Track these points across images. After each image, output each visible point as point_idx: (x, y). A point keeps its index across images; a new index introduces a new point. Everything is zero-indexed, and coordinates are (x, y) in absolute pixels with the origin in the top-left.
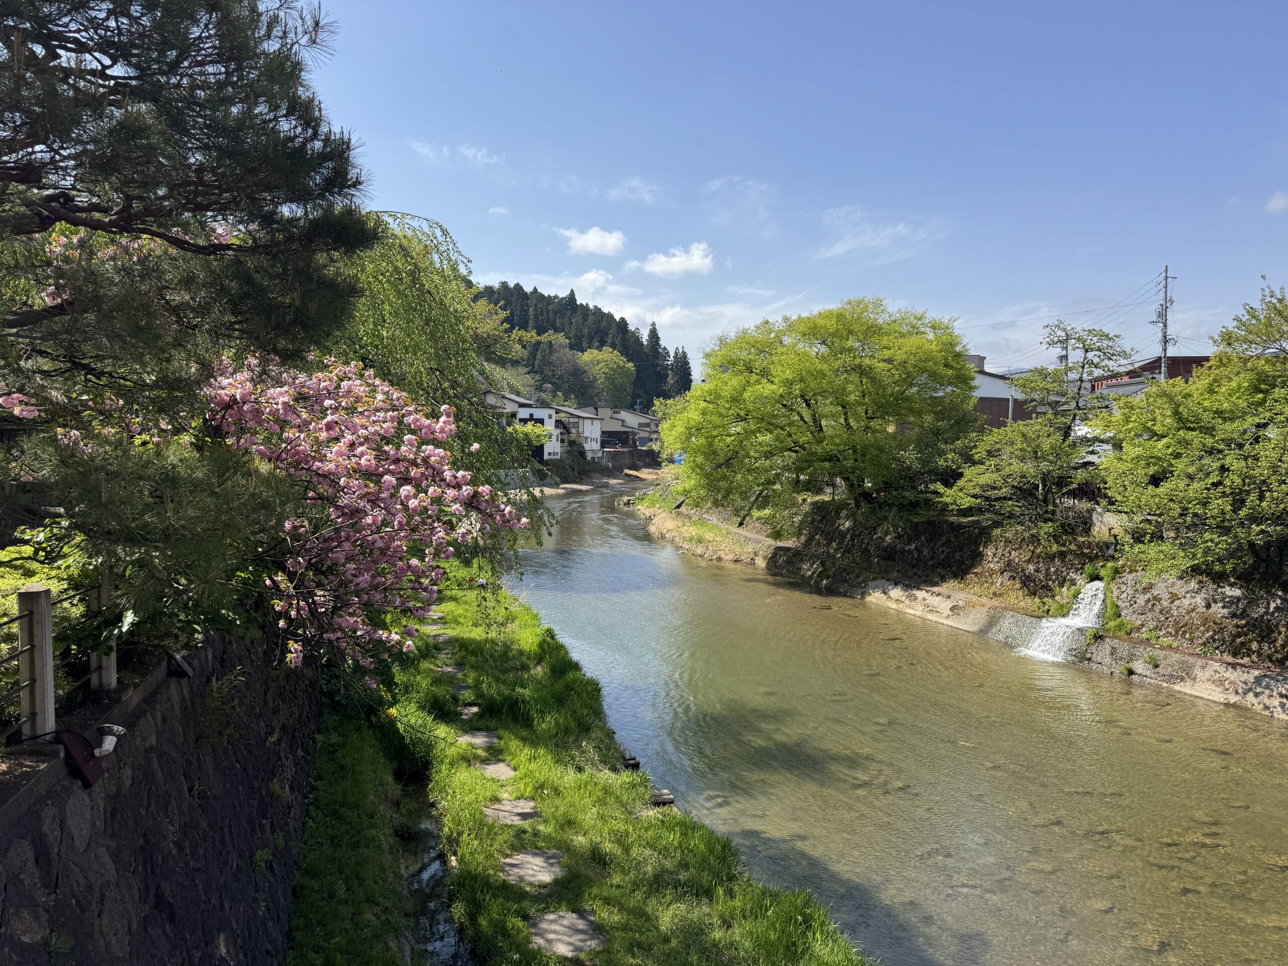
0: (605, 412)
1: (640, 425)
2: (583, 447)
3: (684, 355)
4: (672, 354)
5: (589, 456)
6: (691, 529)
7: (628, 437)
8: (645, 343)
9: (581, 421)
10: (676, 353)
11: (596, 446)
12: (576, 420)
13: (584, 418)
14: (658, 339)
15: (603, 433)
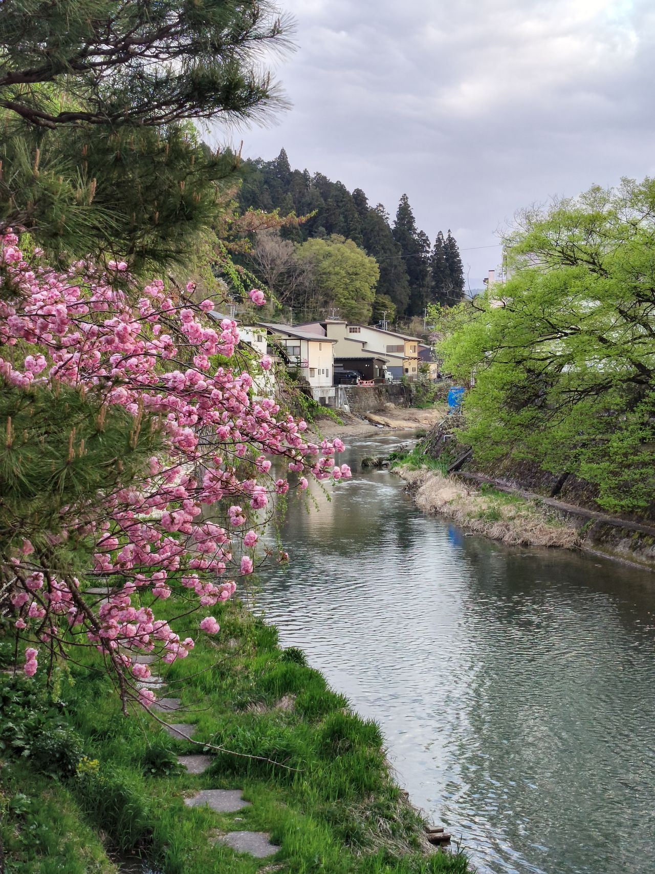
0: (338, 330)
1: (390, 348)
2: (308, 383)
3: (451, 243)
4: (433, 242)
5: (317, 395)
6: (479, 499)
7: (372, 367)
8: (392, 226)
9: (304, 343)
10: (439, 240)
11: (328, 381)
12: (296, 343)
13: (308, 340)
14: (411, 220)
15: (337, 360)
